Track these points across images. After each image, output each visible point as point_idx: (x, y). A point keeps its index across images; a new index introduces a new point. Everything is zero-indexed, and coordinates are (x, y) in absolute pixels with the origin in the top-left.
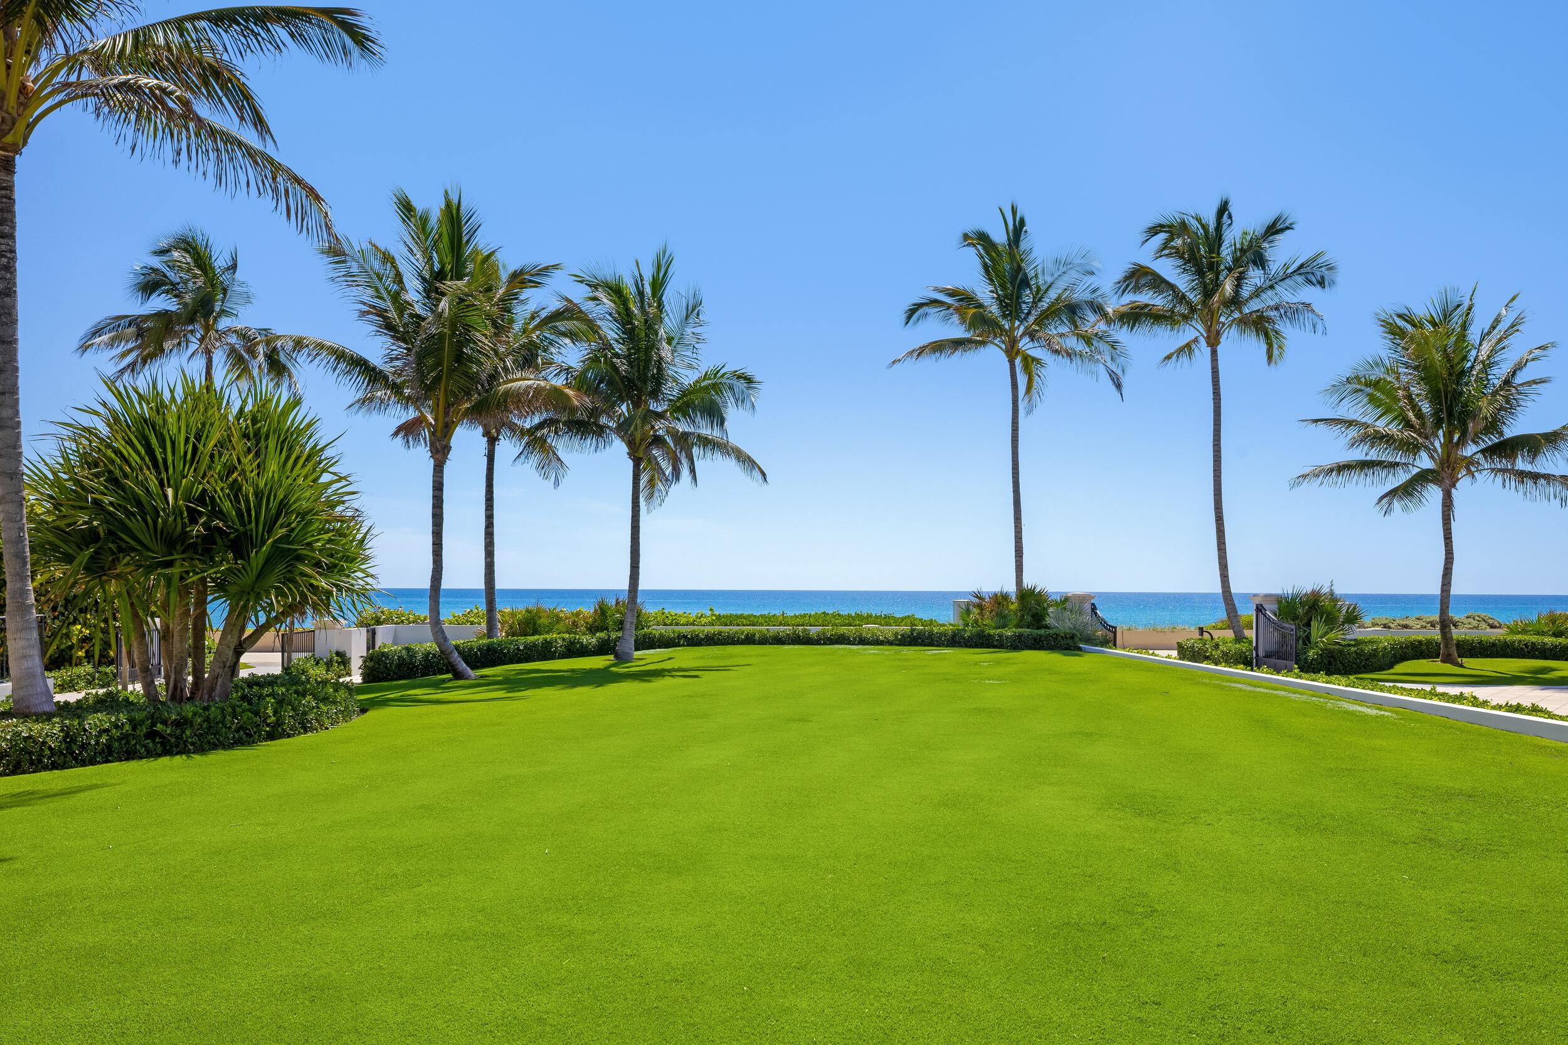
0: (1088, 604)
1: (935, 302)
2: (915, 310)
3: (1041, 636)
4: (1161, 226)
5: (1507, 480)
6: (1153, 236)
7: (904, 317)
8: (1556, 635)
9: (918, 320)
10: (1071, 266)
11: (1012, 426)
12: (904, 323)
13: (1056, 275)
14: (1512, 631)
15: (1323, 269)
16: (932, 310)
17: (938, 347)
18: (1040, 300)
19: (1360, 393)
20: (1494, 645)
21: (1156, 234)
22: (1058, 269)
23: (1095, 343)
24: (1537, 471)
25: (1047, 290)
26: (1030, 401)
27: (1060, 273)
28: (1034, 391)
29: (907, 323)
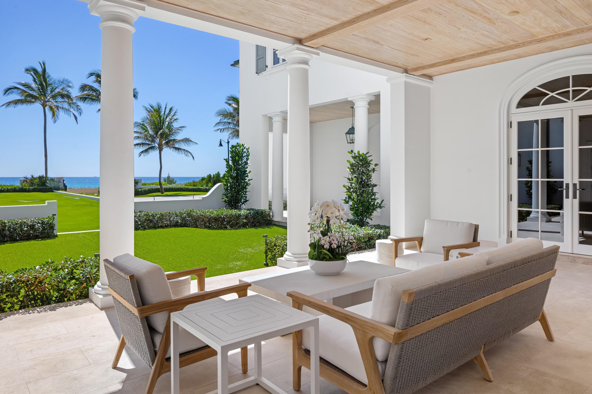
0: (61, 180)
1: (16, 88)
2: (7, 91)
3: (41, 189)
4: (94, 73)
5: (174, 150)
6: (91, 76)
7: (4, 92)
8: (194, 186)
9: (9, 94)
10: (63, 83)
11: (44, 127)
12: (3, 94)
13: (58, 85)
14: (185, 185)
15: (136, 93)
16: (15, 90)
17: (16, 102)
18: (53, 91)
19: (139, 126)
20: (178, 189)
21: (92, 75)
22: (59, 83)
23: (72, 105)
24: (179, 147)
25: (55, 89)
26: (55, 119)
27: (60, 84)
28: (55, 116)
29: (5, 94)
